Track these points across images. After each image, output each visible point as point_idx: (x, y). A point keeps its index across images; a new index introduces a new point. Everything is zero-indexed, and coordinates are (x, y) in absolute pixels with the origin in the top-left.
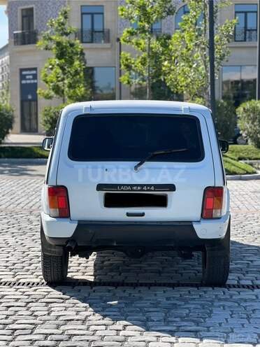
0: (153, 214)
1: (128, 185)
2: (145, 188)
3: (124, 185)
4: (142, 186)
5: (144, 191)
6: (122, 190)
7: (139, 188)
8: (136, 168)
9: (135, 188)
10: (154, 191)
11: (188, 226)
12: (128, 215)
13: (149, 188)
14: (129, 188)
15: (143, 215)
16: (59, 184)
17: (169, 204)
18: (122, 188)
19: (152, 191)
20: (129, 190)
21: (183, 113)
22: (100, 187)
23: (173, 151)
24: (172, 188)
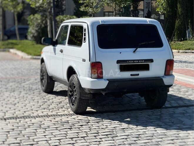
0: (143, 74)
1: (132, 60)
2: (140, 61)
3: (130, 60)
4: (138, 60)
5: (140, 63)
6: (129, 63)
7: (137, 61)
8: (134, 52)
9: (135, 62)
10: (144, 62)
12: (131, 75)
13: (142, 61)
14: (133, 62)
15: (138, 75)
19: (143, 62)
20: (132, 63)
21: (149, 23)
22: (118, 62)
24: (152, 61)
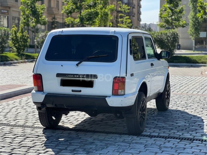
0: (86, 91)
1: (72, 74)
2: (81, 76)
3: (70, 74)
6: (69, 77)
7: (78, 76)
8: (77, 65)
9: (75, 76)
10: (86, 78)
11: (103, 98)
12: (73, 91)
13: (83, 76)
14: (73, 76)
15: (80, 91)
16: (38, 73)
17: (94, 86)
18: (69, 76)
19: (84, 78)
20: (72, 77)
21: (110, 34)
22: (58, 75)
23: (100, 56)
24: (95, 76)
